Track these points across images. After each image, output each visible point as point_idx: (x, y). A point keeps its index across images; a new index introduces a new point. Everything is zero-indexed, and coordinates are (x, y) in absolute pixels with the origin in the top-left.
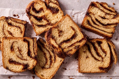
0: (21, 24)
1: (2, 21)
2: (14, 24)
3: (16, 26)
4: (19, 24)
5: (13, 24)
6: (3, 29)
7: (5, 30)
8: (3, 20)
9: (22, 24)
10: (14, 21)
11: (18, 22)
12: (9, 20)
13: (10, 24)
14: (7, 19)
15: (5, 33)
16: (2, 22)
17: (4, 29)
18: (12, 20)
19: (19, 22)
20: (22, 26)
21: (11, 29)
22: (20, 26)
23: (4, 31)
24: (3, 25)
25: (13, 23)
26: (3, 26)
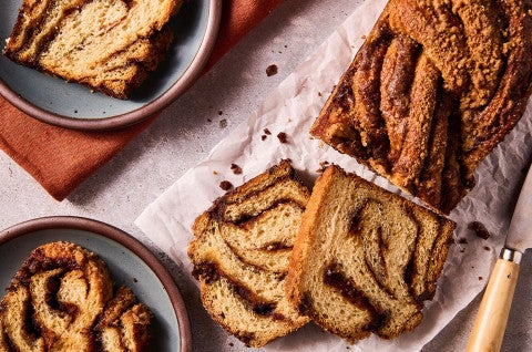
0: (280, 187)
1: (211, 235)
2: (259, 207)
3: (269, 209)
4: (271, 190)
5: (255, 210)
6: (240, 258)
7: (248, 254)
8: (210, 228)
9: (281, 180)
10: (247, 197)
11: (261, 187)
12: (228, 208)
13: (245, 221)
14: (216, 213)
15: (256, 261)
16: (213, 241)
17: (240, 253)
18: (236, 203)
19: (267, 183)
20: (288, 189)
21: (261, 232)
22: (281, 193)
23: (248, 257)
24: (225, 245)
25: (247, 206)
26: (231, 248)
